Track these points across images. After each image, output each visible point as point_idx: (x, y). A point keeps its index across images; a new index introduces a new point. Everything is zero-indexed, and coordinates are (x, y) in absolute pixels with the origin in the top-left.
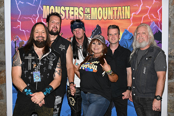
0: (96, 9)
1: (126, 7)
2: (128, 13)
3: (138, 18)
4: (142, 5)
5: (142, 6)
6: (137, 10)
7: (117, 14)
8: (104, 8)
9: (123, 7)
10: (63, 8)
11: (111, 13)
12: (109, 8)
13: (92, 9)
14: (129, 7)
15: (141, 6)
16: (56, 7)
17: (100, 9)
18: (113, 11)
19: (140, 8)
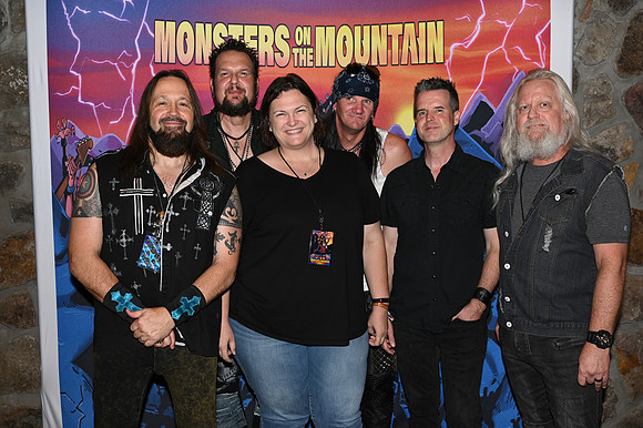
0: (331, 30)
1: (431, 25)
2: (437, 44)
3: (469, 59)
4: (483, 15)
5: (484, 19)
6: (469, 34)
7: (401, 46)
8: (358, 29)
9: (422, 25)
10: (220, 28)
11: (379, 43)
12: (375, 28)
13: (320, 31)
14: (440, 24)
15: (479, 21)
16: (199, 26)
17: (344, 30)
18: (389, 37)
19: (478, 28)
